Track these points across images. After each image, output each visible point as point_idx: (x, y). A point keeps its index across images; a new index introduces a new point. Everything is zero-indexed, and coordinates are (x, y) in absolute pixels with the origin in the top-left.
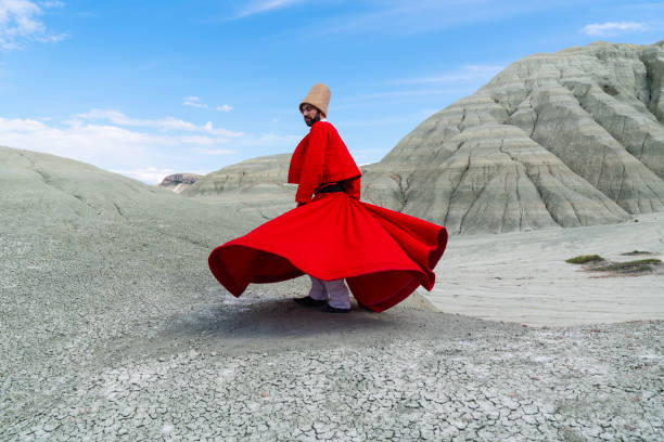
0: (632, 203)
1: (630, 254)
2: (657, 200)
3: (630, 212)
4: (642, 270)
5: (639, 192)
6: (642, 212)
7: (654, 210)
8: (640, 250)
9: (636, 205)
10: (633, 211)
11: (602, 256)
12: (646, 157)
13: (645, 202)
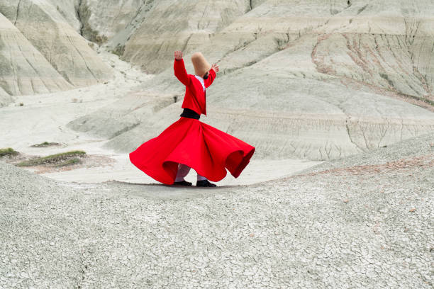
0: (11, 80)
1: (39, 146)
2: (38, 79)
3: (10, 94)
4: (73, 163)
5: (19, 68)
6: (22, 94)
7: (35, 91)
8: (49, 141)
9: (16, 84)
10: (13, 92)
11: (15, 148)
12: (22, 22)
13: (26, 81)
